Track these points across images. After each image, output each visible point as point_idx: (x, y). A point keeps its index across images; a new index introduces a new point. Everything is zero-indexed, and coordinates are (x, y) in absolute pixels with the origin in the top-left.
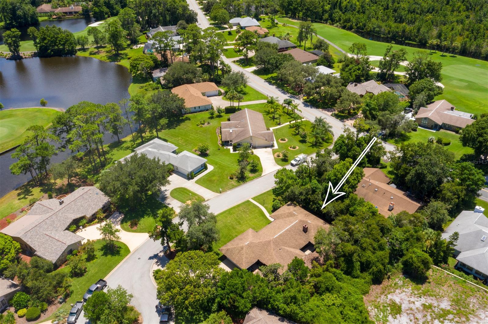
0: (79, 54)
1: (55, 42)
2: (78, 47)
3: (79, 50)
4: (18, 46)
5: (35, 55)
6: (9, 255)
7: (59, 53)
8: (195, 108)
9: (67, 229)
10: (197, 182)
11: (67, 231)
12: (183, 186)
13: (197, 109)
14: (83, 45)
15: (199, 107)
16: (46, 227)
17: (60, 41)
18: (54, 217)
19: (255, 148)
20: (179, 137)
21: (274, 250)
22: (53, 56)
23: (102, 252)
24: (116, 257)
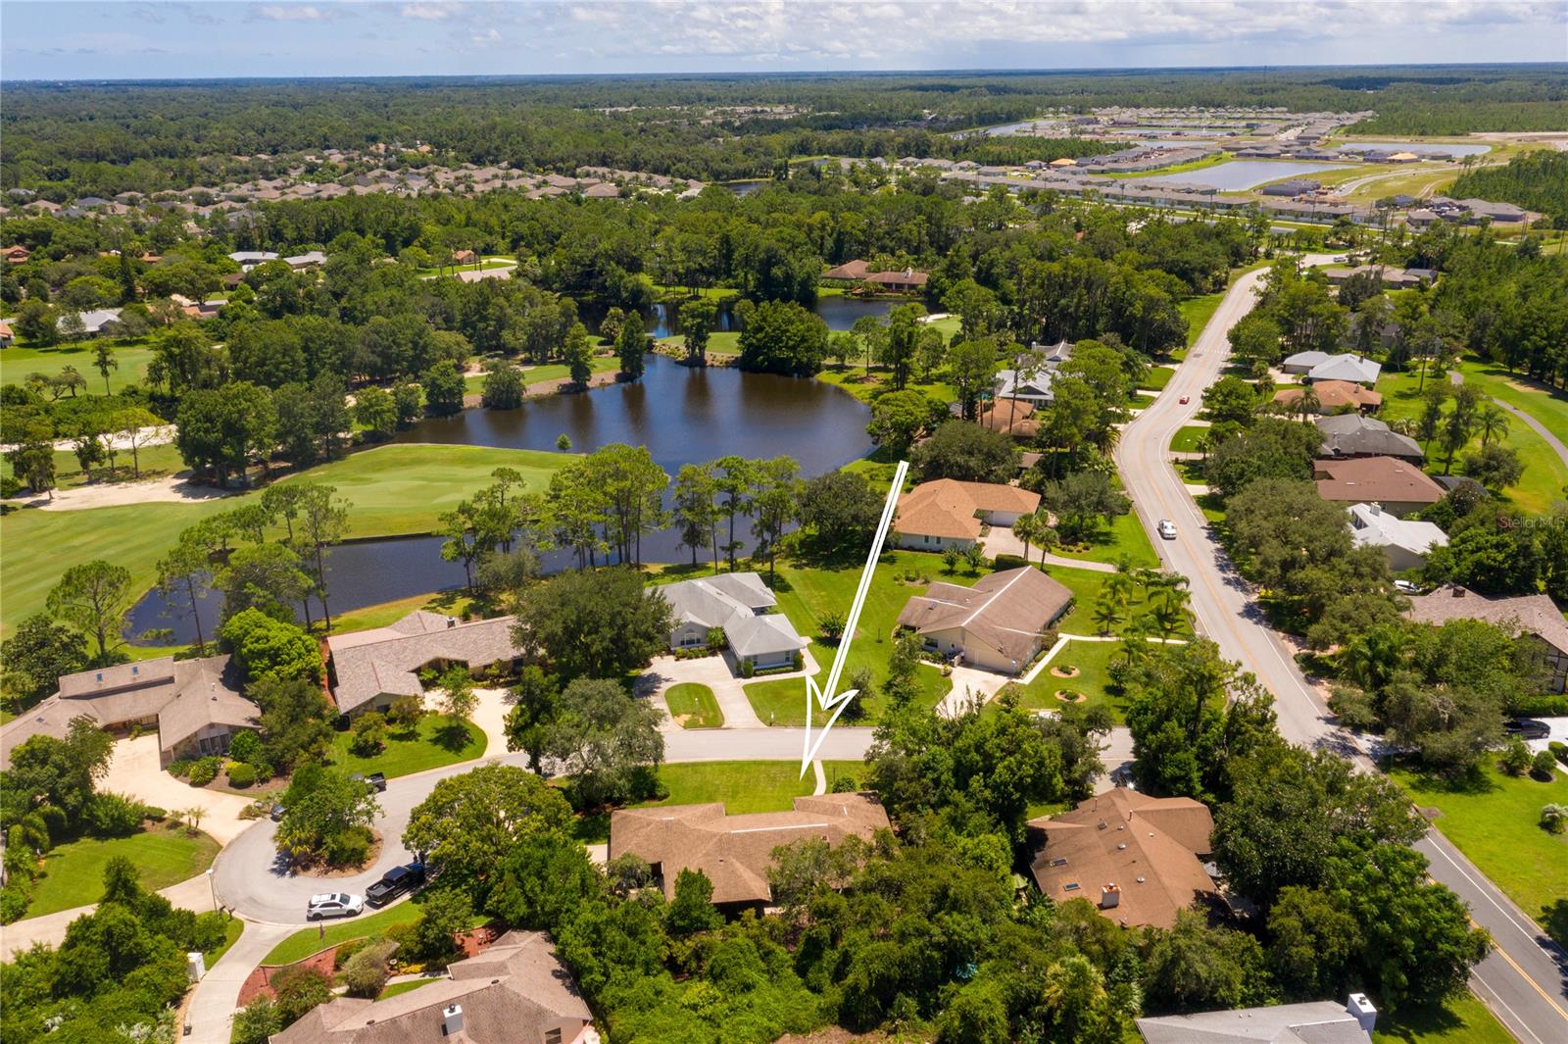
0: (824, 377)
1: (778, 340)
2: (831, 361)
3: (829, 368)
4: (704, 339)
5: (735, 364)
6: (286, 668)
7: (780, 368)
8: (927, 538)
9: (418, 671)
10: (745, 688)
11: (414, 675)
12: (709, 685)
13: (933, 544)
14: (841, 357)
15: (939, 539)
16: (386, 652)
17: (789, 338)
18: (412, 641)
19: (966, 663)
20: (824, 590)
21: (707, 854)
22: (766, 371)
23: (435, 735)
24: (450, 755)
